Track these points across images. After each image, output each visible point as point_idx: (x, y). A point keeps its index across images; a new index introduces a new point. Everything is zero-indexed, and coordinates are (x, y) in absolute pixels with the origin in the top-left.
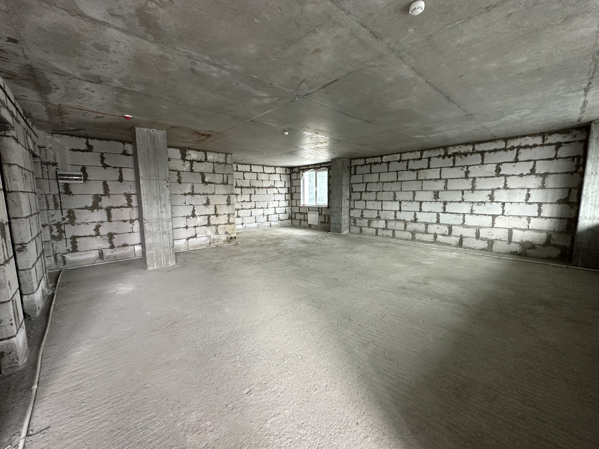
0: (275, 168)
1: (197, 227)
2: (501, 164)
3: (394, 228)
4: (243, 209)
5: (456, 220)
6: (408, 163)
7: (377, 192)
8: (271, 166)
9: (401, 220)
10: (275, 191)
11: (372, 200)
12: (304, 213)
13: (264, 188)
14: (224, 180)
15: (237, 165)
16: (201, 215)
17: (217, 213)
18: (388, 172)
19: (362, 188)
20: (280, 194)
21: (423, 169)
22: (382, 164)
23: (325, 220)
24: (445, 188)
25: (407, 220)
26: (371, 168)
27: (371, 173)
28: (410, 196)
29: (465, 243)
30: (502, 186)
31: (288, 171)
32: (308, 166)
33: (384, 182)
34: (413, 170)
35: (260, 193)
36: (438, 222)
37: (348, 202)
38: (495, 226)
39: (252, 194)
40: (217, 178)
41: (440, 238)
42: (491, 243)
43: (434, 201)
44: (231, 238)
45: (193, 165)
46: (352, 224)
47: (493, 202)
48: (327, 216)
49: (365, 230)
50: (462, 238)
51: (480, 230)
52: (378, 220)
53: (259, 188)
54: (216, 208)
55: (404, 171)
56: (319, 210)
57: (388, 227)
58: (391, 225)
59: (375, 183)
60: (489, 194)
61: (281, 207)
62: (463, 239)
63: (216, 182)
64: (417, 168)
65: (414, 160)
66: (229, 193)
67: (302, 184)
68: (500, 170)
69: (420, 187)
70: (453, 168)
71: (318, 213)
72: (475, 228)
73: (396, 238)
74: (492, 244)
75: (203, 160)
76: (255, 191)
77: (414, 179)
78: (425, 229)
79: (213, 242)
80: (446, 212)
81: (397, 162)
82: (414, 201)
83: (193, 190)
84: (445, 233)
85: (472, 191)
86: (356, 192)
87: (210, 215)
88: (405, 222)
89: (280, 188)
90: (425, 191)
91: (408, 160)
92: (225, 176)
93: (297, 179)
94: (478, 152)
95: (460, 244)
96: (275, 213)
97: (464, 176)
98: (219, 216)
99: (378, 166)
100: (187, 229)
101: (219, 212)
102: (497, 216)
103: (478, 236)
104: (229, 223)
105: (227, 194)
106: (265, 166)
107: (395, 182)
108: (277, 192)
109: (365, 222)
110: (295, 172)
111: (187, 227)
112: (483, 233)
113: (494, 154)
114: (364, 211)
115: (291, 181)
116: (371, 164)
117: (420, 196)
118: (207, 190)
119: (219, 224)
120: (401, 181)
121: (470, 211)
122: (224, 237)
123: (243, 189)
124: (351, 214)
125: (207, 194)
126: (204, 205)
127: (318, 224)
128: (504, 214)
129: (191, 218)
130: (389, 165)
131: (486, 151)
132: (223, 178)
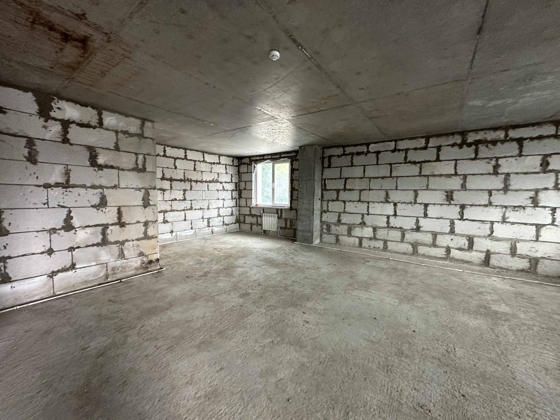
0: (219, 157)
1: (77, 250)
2: (550, 155)
3: (386, 238)
4: (174, 211)
5: (480, 230)
6: (406, 153)
7: (361, 191)
8: (215, 154)
9: (396, 228)
10: (219, 186)
11: (354, 201)
12: (257, 216)
13: (204, 181)
14: (137, 164)
15: (165, 148)
16: (86, 227)
17: (123, 221)
18: (377, 164)
19: (340, 185)
20: (226, 190)
21: (429, 161)
22: (368, 155)
23: (286, 224)
24: (464, 187)
25: (405, 227)
26: (352, 159)
27: (352, 165)
28: (410, 196)
29: (493, 261)
30: (551, 185)
31: (236, 162)
32: (263, 155)
33: (372, 178)
34: (414, 163)
35: (198, 189)
36: (452, 231)
37: (319, 202)
38: (540, 239)
39: (187, 190)
40: (125, 160)
41: (455, 253)
42: (534, 262)
43: (446, 204)
44: (151, 262)
45: (69, 129)
46: (325, 231)
47: (538, 207)
48: (289, 221)
49: (345, 239)
50: (488, 254)
51: (517, 244)
52: (362, 227)
53: (196, 181)
54: (119, 212)
55: (401, 163)
56: (279, 212)
57: (378, 236)
58: (381, 234)
59: (358, 179)
60: (531, 196)
61: (226, 208)
62: (491, 256)
63: (122, 166)
64: (420, 160)
65: (416, 149)
66: (147, 186)
67: (253, 179)
68: (548, 164)
69: (425, 185)
70: (474, 161)
71: (276, 215)
72: (510, 242)
73: (389, 251)
74: (537, 264)
75: (93, 124)
76: (191, 186)
77: (416, 175)
78: (431, 241)
79: (113, 274)
80: (464, 218)
81: (390, 152)
82: (415, 202)
83: (69, 177)
84: (463, 247)
85: (504, 191)
86: (330, 190)
87: (108, 224)
88: (403, 231)
89: (226, 182)
90: (433, 190)
91: (407, 149)
92: (141, 157)
93: (247, 173)
94: (512, 140)
95: (486, 261)
96: (219, 216)
97: (492, 172)
98: (127, 226)
99: (362, 157)
100: (50, 254)
101: (125, 219)
102: (544, 225)
103: (513, 252)
104: (146, 237)
105: (142, 188)
106: (206, 153)
107: (387, 177)
108: (221, 188)
109: (343, 229)
110: (244, 164)
111: (50, 252)
112: (522, 248)
113: (539, 142)
114: (342, 214)
115: (239, 175)
116: (352, 154)
117: (424, 197)
118: (101, 179)
119: (127, 241)
120: (396, 177)
121: (501, 218)
122: (136, 262)
123: (174, 183)
124: (323, 218)
125: (101, 187)
126: (92, 206)
127: (276, 230)
128: (555, 223)
129: (62, 232)
130: (379, 155)
131: (526, 139)
132: (137, 161)
